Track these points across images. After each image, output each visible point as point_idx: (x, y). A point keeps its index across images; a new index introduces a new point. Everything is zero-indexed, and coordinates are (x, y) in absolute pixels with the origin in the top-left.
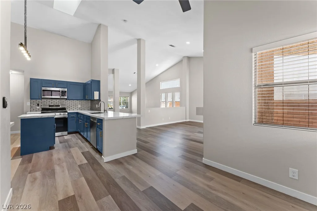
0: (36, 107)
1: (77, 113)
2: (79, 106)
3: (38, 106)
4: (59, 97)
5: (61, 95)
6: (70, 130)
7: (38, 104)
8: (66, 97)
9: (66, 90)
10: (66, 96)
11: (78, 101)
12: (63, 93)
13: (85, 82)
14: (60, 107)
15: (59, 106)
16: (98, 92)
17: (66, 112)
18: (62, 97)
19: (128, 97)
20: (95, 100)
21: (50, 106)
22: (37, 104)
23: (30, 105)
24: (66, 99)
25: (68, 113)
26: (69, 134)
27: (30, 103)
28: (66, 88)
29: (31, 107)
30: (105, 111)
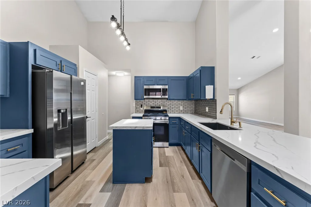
0: (140, 108)
1: (180, 119)
2: (181, 108)
3: (142, 107)
4: (160, 97)
5: (162, 95)
6: (172, 141)
7: (142, 105)
8: (167, 97)
9: (167, 87)
10: (167, 95)
11: (180, 102)
12: (165, 91)
13: (188, 75)
14: (162, 108)
15: (160, 108)
16: (213, 86)
17: (167, 116)
18: (163, 97)
19: (234, 95)
20: (206, 100)
21: (152, 107)
22: (140, 105)
23: (135, 106)
24: (167, 99)
25: (170, 118)
26: (170, 145)
27: (135, 103)
28: (167, 85)
29: (136, 108)
30: (232, 122)
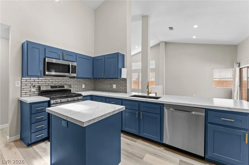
0: (30, 89)
5: (70, 72)
10: (76, 73)
11: (82, 80)
15: (63, 87)
16: (126, 69)
21: (52, 87)
22: (31, 85)
27: (20, 82)
30: (148, 93)
